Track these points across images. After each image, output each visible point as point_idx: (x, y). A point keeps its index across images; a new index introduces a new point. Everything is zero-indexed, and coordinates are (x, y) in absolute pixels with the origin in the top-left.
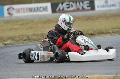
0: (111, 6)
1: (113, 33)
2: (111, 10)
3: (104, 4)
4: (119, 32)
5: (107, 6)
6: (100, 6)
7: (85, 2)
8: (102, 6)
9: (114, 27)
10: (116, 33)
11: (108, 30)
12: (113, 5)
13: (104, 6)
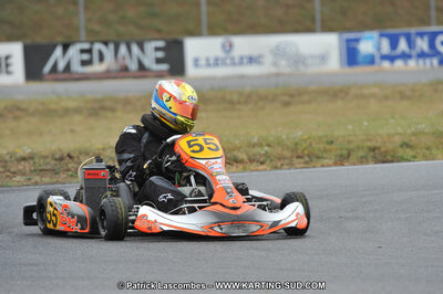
0: (245, 61)
1: (251, 161)
2: (242, 77)
3: (221, 54)
4: (271, 161)
5: (228, 61)
6: (203, 62)
7: (150, 46)
8: (212, 62)
9: (255, 140)
10: (262, 163)
11: (234, 150)
12: (251, 60)
13: (217, 62)
